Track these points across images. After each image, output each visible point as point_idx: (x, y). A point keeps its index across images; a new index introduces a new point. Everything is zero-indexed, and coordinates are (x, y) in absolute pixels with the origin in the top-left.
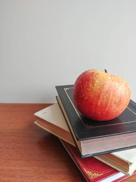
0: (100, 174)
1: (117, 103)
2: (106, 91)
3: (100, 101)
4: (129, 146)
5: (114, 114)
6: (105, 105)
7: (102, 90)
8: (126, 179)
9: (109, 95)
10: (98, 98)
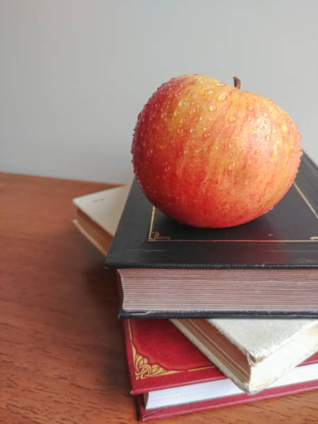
0: (168, 370)
1: (233, 173)
2: (200, 135)
3: (183, 163)
4: (269, 310)
5: (227, 206)
6: (197, 176)
7: (191, 131)
8: (253, 402)
9: (209, 147)
10: (177, 153)
